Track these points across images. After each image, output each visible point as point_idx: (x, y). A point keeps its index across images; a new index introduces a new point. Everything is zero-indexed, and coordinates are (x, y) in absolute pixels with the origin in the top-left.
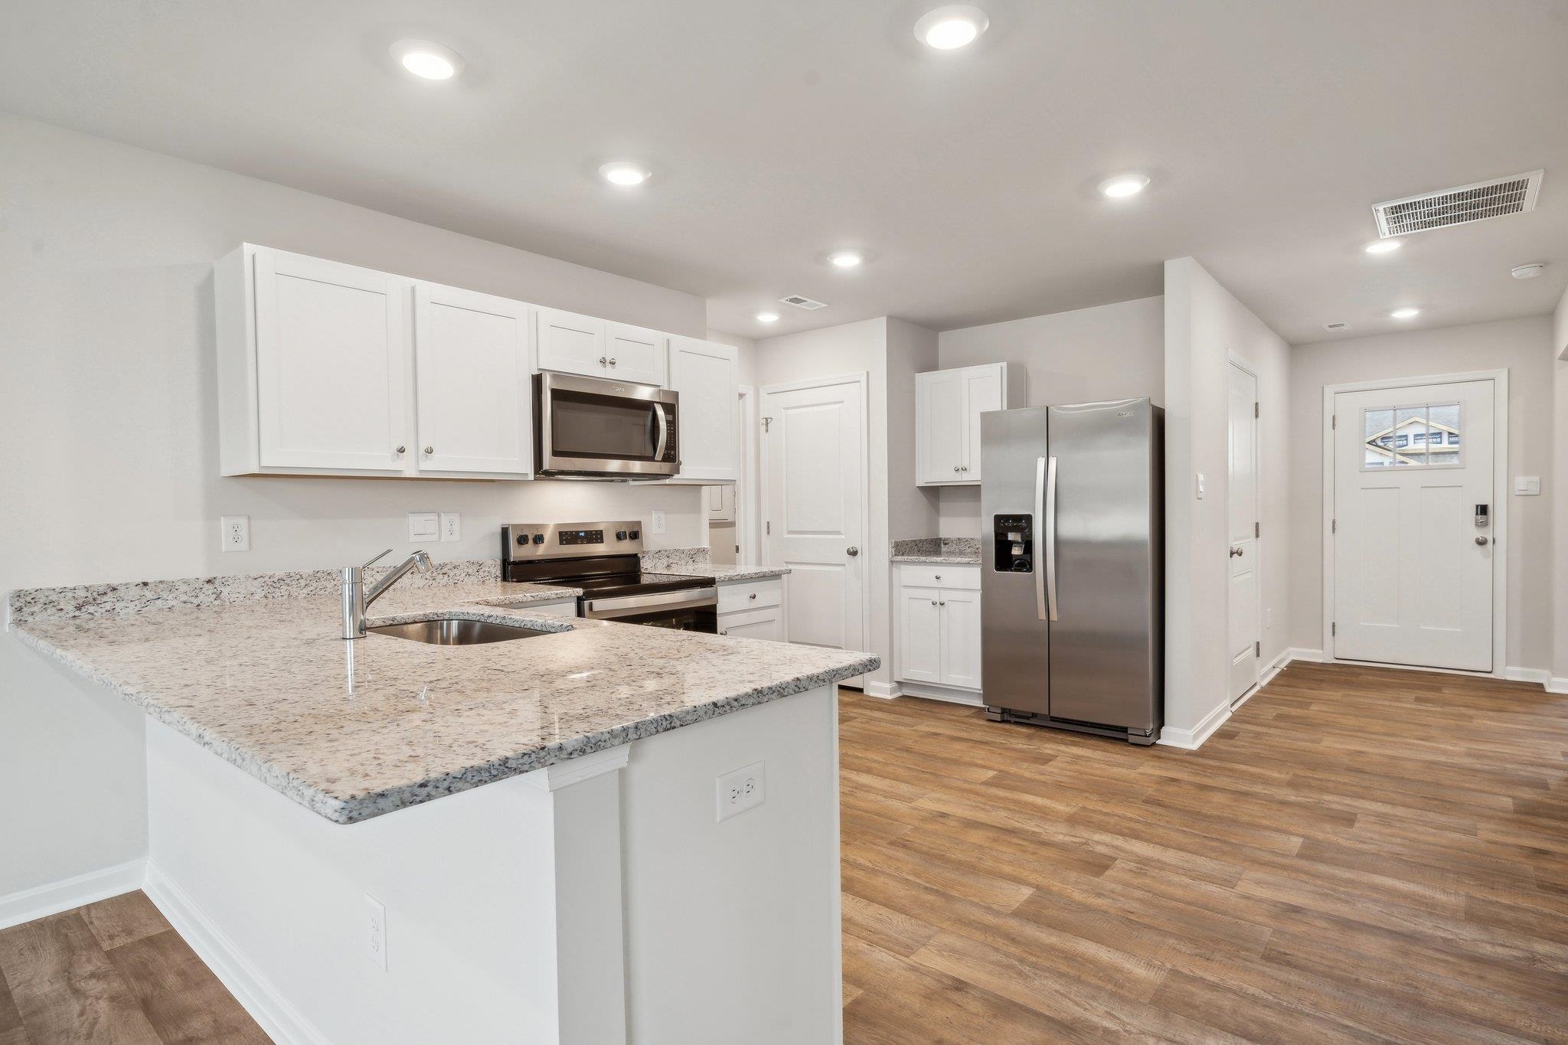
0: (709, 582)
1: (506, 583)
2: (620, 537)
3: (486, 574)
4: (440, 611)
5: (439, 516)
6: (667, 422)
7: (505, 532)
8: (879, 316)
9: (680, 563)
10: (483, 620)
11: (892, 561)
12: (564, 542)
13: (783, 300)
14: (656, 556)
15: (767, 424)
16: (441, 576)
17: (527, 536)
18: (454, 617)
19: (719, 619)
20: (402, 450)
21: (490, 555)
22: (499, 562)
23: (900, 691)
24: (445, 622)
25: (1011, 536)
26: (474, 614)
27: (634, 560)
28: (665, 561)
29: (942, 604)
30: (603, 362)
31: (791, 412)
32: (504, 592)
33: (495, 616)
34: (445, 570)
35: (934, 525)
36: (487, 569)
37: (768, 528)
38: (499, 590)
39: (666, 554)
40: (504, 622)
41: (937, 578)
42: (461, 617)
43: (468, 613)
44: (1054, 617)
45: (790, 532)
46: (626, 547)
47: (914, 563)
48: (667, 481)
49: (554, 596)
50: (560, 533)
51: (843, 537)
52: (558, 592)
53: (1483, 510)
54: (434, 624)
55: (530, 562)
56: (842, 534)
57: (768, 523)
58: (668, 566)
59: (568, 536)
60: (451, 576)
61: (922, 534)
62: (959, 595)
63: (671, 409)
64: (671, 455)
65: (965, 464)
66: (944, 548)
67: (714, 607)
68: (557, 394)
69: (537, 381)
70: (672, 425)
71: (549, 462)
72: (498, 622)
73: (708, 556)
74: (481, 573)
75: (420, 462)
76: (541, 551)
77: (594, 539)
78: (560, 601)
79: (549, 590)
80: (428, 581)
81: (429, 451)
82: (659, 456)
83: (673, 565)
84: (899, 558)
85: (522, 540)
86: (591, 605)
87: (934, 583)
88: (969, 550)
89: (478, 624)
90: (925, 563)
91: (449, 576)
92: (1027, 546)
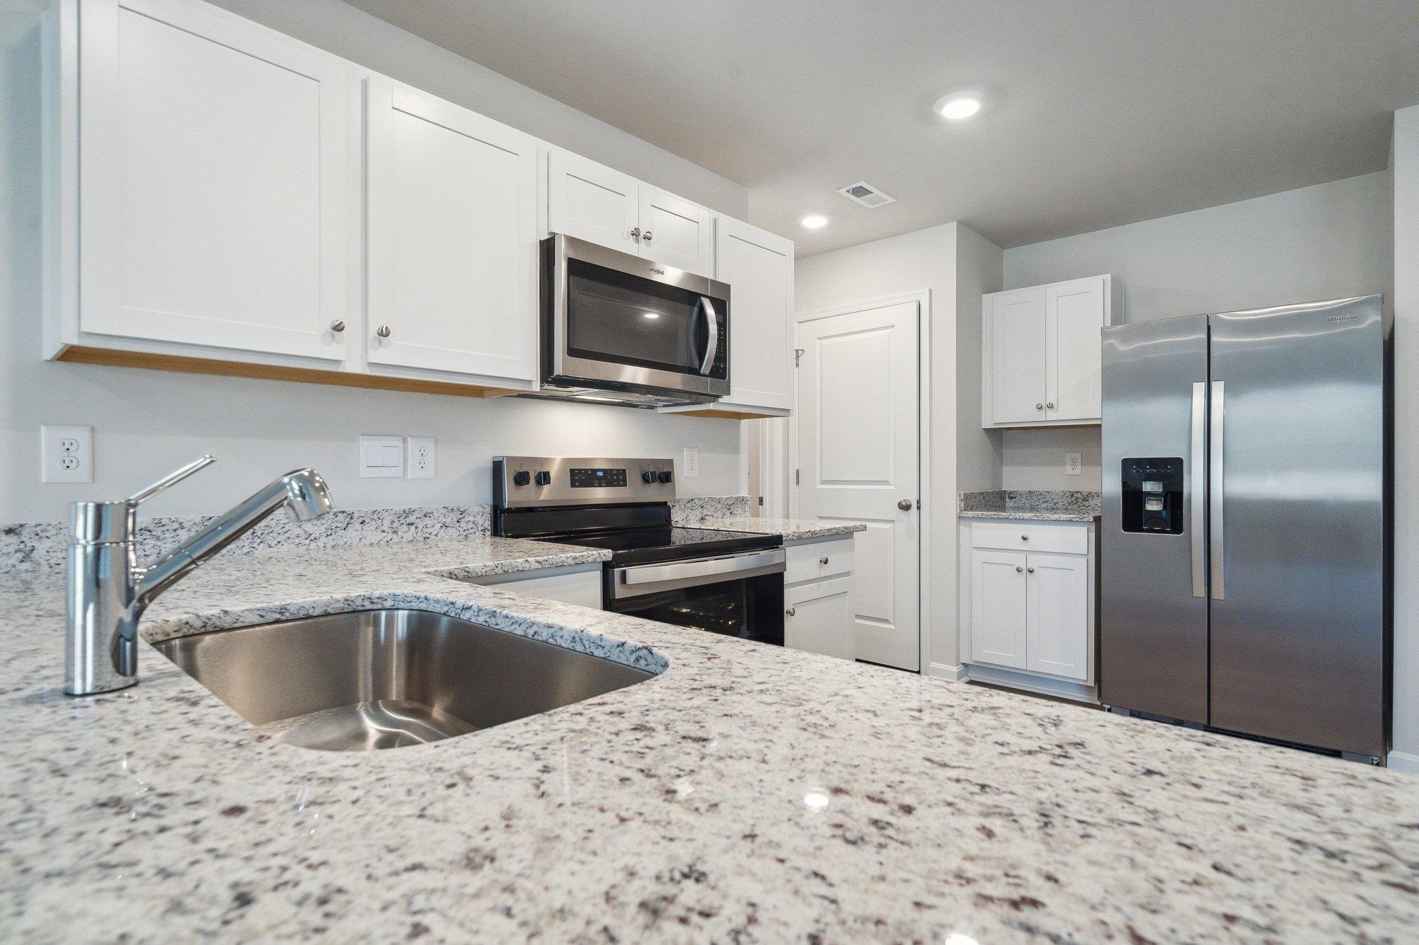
0: (773, 542)
1: (498, 539)
2: (646, 479)
3: (470, 525)
4: (377, 593)
5: (405, 441)
6: (718, 324)
7: (497, 467)
8: (946, 222)
9: (716, 515)
10: (453, 614)
11: (959, 517)
12: (577, 484)
13: (843, 192)
14: (689, 505)
15: (798, 357)
16: (405, 528)
17: (527, 473)
18: (402, 605)
19: (786, 591)
20: (338, 328)
21: (478, 499)
22: (488, 509)
23: (967, 675)
24: (383, 614)
25: (1148, 487)
26: (437, 601)
27: (663, 508)
28: (698, 513)
29: (1031, 572)
30: (636, 234)
31: (824, 342)
32: (495, 555)
33: (475, 608)
34: (412, 519)
35: (997, 475)
36: (471, 518)
37: (798, 476)
38: (488, 549)
39: (700, 502)
40: (492, 621)
41: (1024, 539)
42: (415, 605)
43: (426, 598)
44: (1219, 592)
45: (824, 482)
46: (652, 494)
47: (989, 520)
48: (711, 406)
49: (571, 561)
50: (572, 471)
51: (892, 487)
52: (577, 555)
54: (362, 617)
55: (530, 510)
56: (888, 485)
57: (798, 471)
58: (702, 519)
59: (582, 476)
60: (420, 527)
61: (986, 486)
62: (1056, 561)
63: (722, 307)
64: (720, 370)
65: (1051, 399)
66: (1009, 503)
67: (780, 576)
68: (575, 267)
69: (547, 248)
70: (723, 326)
71: (561, 363)
72: (481, 620)
73: (747, 508)
74: (463, 524)
75: (370, 350)
76: (545, 495)
77: (615, 481)
78: (579, 568)
79: (563, 551)
80: (384, 534)
81: (384, 333)
82: (706, 368)
83: (708, 518)
84: (970, 514)
85: (521, 479)
86: (624, 574)
87: (1022, 546)
88: (1044, 505)
89: (445, 620)
90: (1006, 520)
91: (416, 528)
92: (1174, 499)
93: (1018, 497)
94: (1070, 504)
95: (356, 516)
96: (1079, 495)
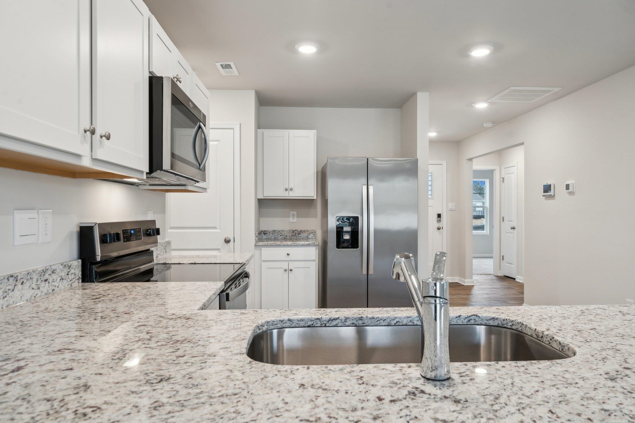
5: (38, 213)
9: (161, 253)
11: (257, 246)
12: (125, 240)
16: (43, 284)
22: (81, 263)
29: (291, 270)
36: (73, 271)
41: (288, 255)
44: (371, 272)
47: (272, 246)
50: (123, 231)
51: (219, 230)
53: (439, 216)
56: (217, 229)
58: (157, 256)
59: (127, 234)
60: (51, 282)
62: (302, 264)
65: (292, 186)
71: (170, 162)
74: (70, 276)
75: (96, 148)
77: (138, 236)
81: (108, 137)
83: (159, 256)
84: (261, 243)
87: (286, 258)
88: (281, 237)
90: (279, 246)
91: (49, 283)
92: (355, 234)
93: (268, 234)
94: (292, 236)
95: (19, 278)
96: (296, 232)
